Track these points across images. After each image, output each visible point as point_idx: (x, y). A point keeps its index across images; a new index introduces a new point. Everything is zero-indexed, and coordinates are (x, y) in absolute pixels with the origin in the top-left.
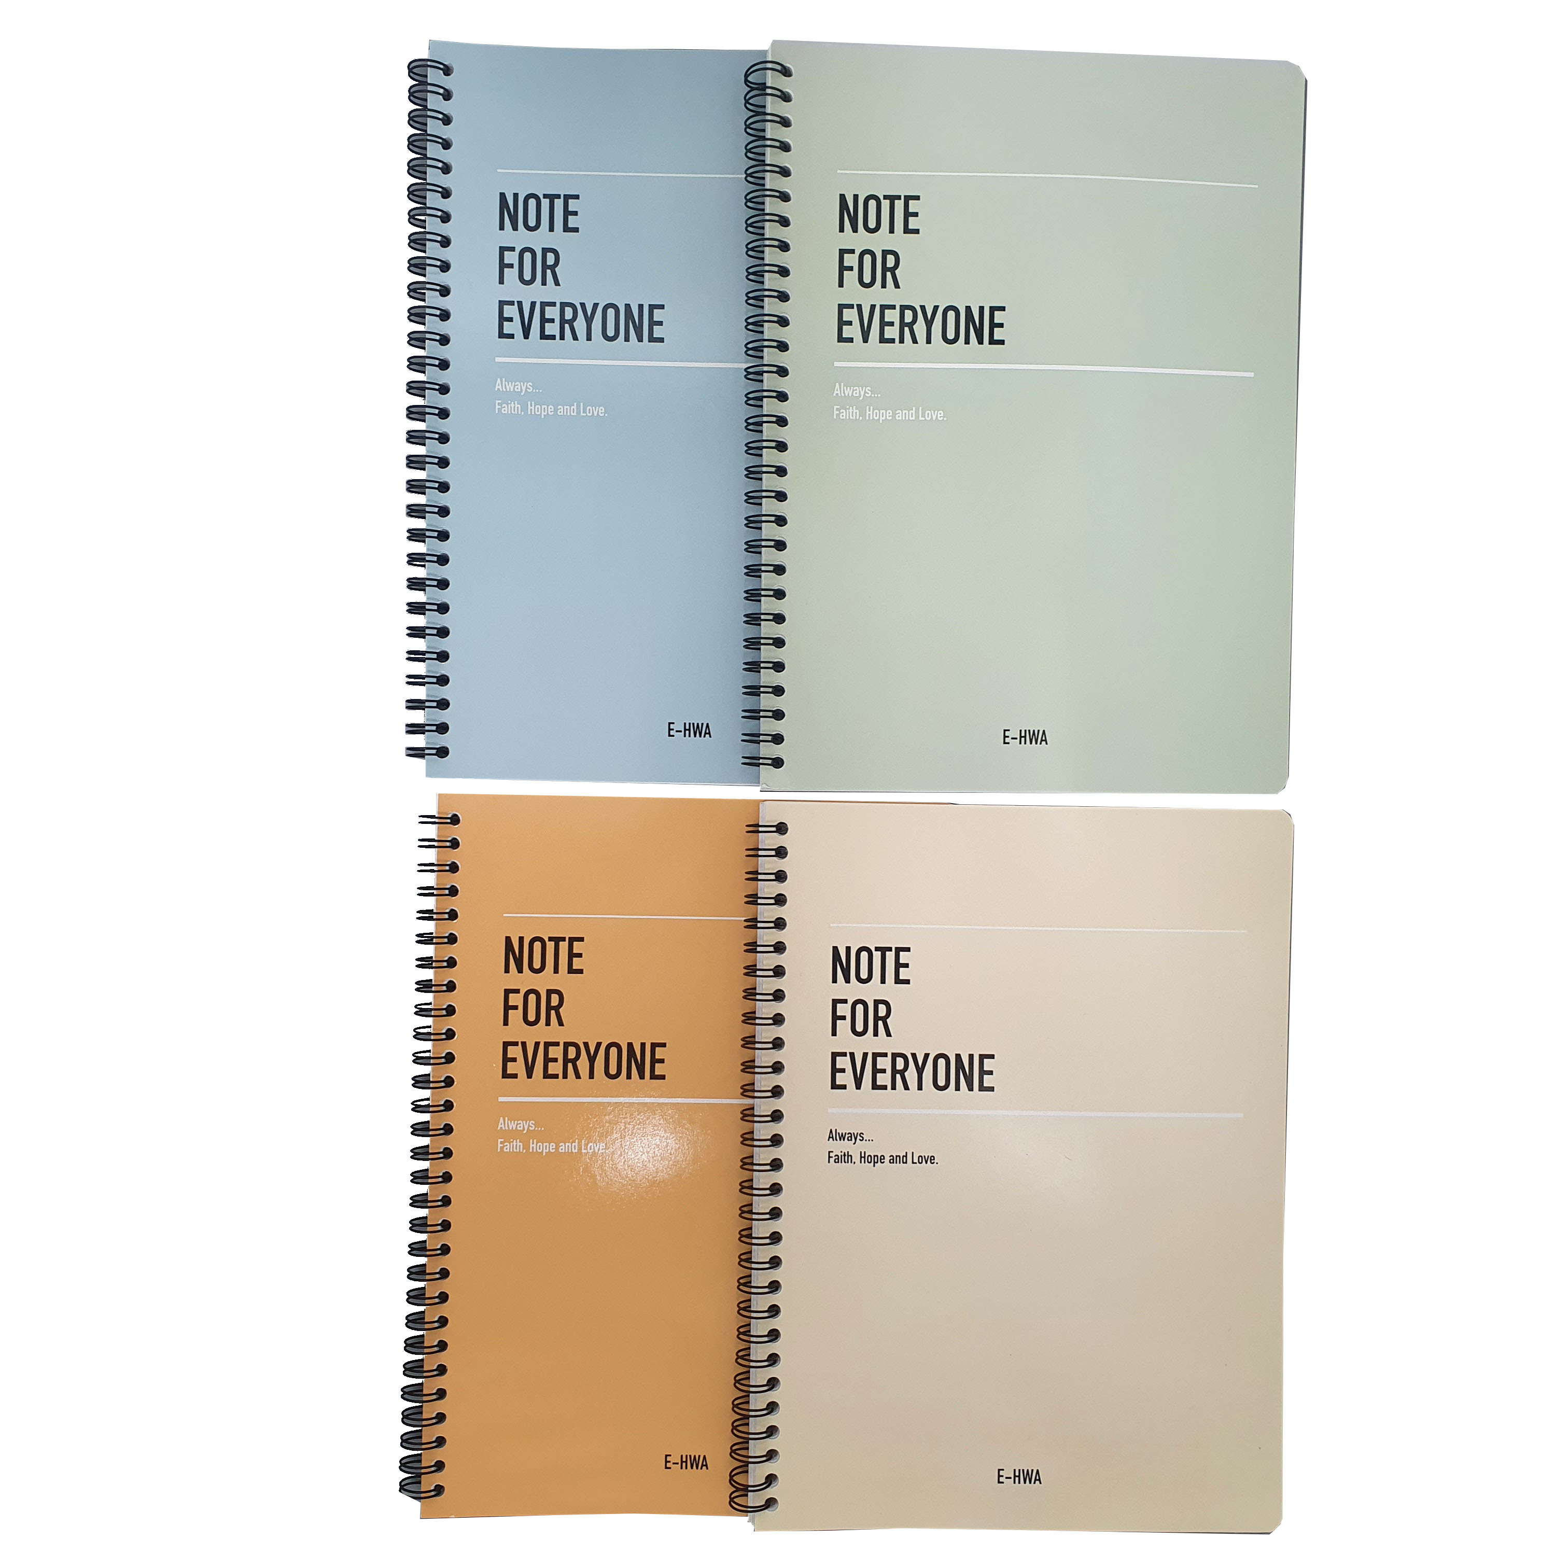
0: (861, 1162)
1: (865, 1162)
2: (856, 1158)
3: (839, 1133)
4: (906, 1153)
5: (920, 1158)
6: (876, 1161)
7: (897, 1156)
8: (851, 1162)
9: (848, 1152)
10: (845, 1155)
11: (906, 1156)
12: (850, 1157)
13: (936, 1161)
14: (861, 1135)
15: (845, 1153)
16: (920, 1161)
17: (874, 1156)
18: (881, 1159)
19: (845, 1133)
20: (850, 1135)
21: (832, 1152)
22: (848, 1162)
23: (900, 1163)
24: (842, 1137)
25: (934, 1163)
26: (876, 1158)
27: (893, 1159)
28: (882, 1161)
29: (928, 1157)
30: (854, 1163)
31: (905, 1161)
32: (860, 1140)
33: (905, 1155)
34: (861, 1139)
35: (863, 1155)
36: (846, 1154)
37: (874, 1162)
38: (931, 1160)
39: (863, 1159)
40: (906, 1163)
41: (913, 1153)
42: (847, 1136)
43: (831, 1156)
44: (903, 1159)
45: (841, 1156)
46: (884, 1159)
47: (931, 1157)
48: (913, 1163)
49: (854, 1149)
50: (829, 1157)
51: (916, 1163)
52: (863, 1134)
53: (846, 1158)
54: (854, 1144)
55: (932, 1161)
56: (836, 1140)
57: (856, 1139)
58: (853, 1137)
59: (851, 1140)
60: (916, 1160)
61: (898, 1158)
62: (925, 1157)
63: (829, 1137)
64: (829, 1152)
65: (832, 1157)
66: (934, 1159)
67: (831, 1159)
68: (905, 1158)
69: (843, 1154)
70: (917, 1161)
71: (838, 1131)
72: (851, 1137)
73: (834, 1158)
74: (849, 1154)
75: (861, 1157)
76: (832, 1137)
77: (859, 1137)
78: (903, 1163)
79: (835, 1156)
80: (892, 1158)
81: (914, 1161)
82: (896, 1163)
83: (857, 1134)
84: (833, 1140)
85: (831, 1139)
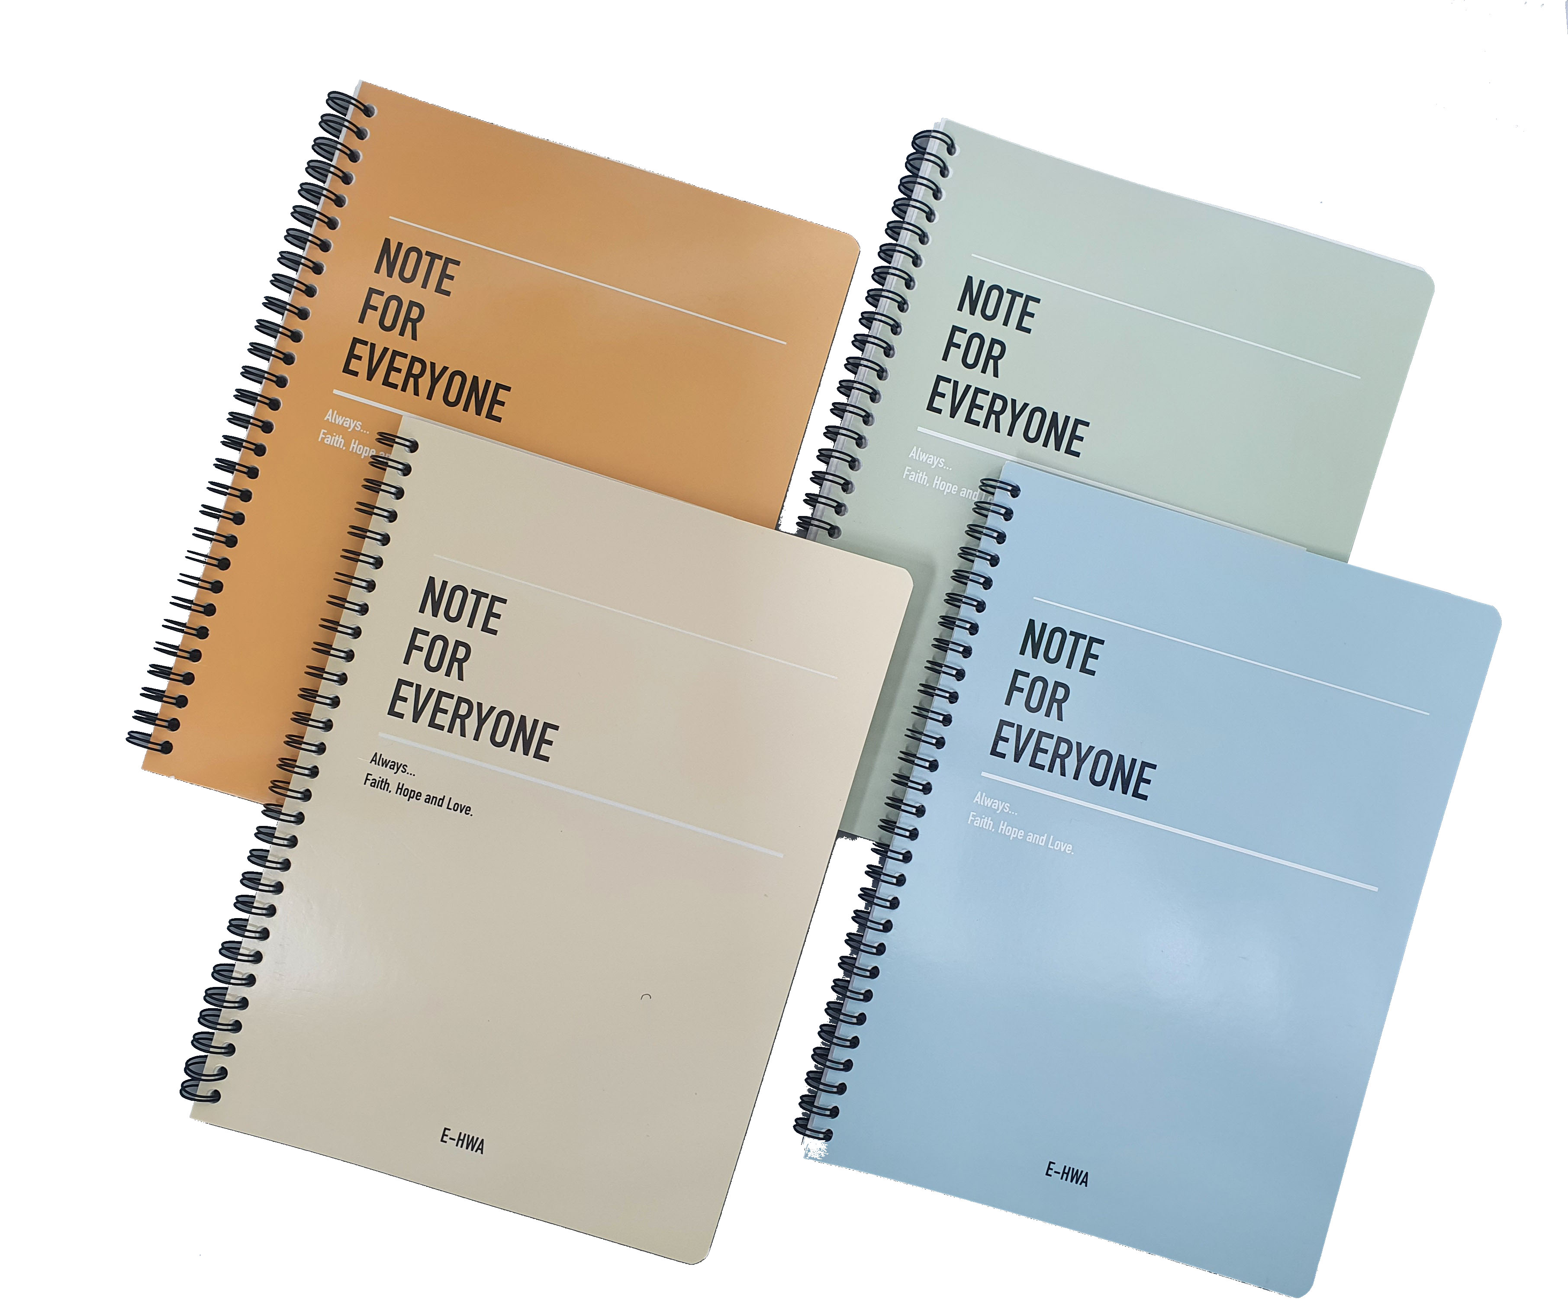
0: (396, 793)
1: (400, 794)
2: (393, 787)
3: (383, 759)
4: (444, 796)
5: (457, 805)
6: (412, 796)
7: (434, 797)
8: (387, 790)
9: (387, 780)
10: (382, 781)
11: (443, 800)
12: (387, 785)
13: (471, 813)
14: (405, 767)
15: (383, 779)
16: (456, 809)
17: (412, 791)
18: (417, 796)
19: (390, 761)
20: (393, 764)
21: (371, 775)
22: (384, 789)
23: (435, 804)
24: (385, 763)
25: (468, 814)
26: (413, 793)
27: (429, 799)
28: (418, 798)
29: (465, 806)
30: (390, 792)
31: (440, 804)
32: (402, 771)
33: (442, 798)
34: (404, 770)
35: (400, 787)
36: (384, 781)
37: (410, 797)
38: (466, 810)
39: (399, 790)
40: (441, 806)
41: (450, 798)
42: (390, 764)
43: (368, 778)
44: (439, 802)
45: (379, 781)
46: (420, 796)
47: (468, 807)
48: (448, 808)
49: (394, 778)
50: (367, 779)
51: (451, 809)
52: (407, 766)
53: (383, 784)
54: (395, 773)
55: (467, 812)
56: (379, 765)
57: (398, 769)
58: (396, 766)
59: (393, 769)
60: (451, 806)
61: (435, 799)
62: (461, 805)
63: (372, 760)
64: (368, 774)
65: (369, 780)
66: (469, 811)
67: (367, 781)
68: (441, 801)
69: (381, 780)
70: (452, 808)
71: (382, 757)
72: (394, 766)
73: (371, 781)
74: (388, 782)
75: (398, 788)
76: (375, 761)
77: (401, 768)
78: (438, 805)
79: (373, 780)
80: (428, 797)
81: (450, 807)
82: (431, 803)
83: (401, 764)
84: (375, 764)
85: (373, 762)
